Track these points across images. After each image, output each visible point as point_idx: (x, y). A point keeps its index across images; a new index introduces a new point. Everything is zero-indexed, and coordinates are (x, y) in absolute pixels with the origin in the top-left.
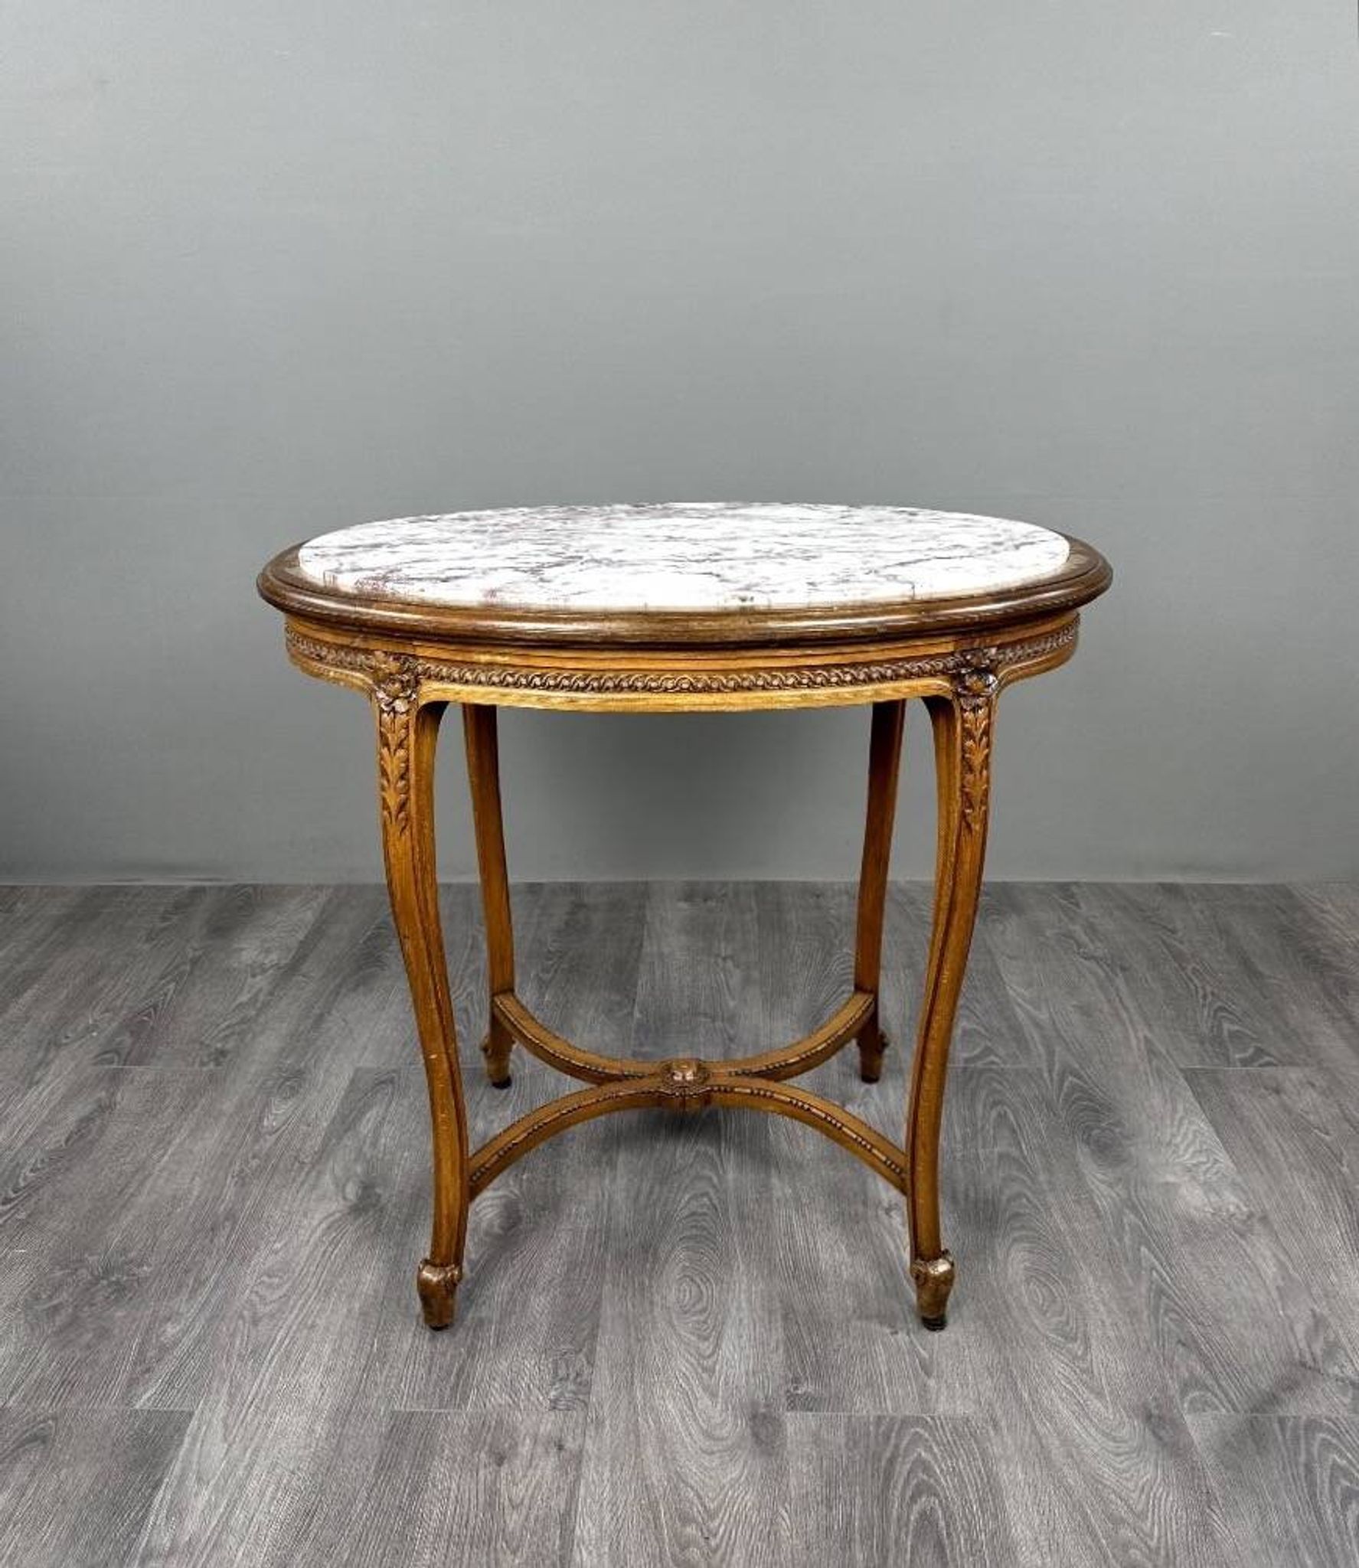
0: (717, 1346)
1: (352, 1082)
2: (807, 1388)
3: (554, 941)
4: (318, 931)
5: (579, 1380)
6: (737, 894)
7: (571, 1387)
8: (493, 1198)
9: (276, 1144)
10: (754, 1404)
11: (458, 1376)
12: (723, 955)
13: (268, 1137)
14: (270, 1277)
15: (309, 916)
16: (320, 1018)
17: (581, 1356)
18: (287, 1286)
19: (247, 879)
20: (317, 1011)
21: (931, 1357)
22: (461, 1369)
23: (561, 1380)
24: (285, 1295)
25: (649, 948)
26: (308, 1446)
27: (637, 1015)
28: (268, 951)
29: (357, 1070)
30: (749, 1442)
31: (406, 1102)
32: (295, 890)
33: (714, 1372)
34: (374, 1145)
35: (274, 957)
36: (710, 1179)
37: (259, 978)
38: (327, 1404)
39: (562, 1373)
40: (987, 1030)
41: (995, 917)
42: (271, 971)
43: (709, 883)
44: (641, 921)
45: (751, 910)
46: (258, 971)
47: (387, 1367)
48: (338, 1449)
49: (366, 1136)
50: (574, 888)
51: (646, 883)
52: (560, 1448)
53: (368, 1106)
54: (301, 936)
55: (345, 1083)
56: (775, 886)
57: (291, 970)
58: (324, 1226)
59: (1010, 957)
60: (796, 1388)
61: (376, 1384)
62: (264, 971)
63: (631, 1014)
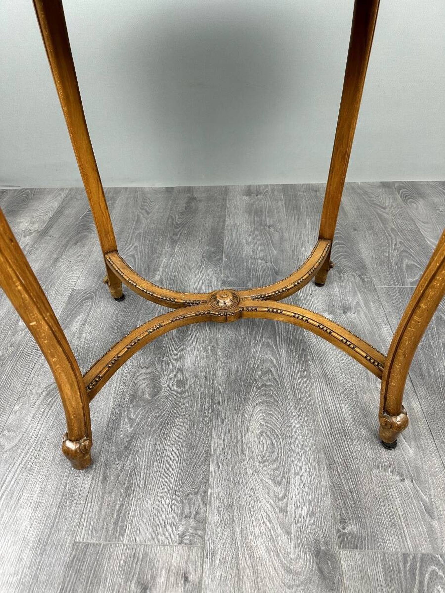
0: (287, 490)
1: (70, 298)
2: (351, 528)
3: (180, 218)
4: (59, 212)
5: (198, 516)
6: (273, 191)
7: (193, 523)
8: (146, 374)
9: (24, 337)
10: (317, 541)
11: (119, 512)
12: (268, 224)
13: (20, 332)
14: (9, 431)
15: (56, 204)
16: (56, 260)
17: (199, 496)
18: (18, 438)
19: (27, 186)
20: (55, 256)
21: (431, 500)
22: (122, 505)
23: (186, 517)
24: (16, 445)
25: (229, 222)
26: (16, 574)
27: (225, 259)
28: (33, 223)
29: (74, 290)
30: (316, 578)
31: (99, 311)
32: (50, 191)
33: (287, 511)
34: (79, 338)
35: (36, 226)
36: (272, 362)
37: (28, 237)
38: (33, 535)
39: (186, 511)
40: (419, 264)
41: (411, 200)
42: (34, 234)
43: (259, 186)
44: (224, 207)
45: (281, 200)
46: (28, 234)
47: (74, 504)
48: (36, 577)
49: (75, 334)
50: (189, 189)
51: (226, 187)
52: (186, 579)
53: (77, 313)
54: (50, 215)
55: (66, 299)
56: (293, 187)
57: (43, 233)
58: (44, 393)
59: (423, 222)
60: (344, 529)
61: (66, 519)
62: (31, 234)
63: (221, 259)
